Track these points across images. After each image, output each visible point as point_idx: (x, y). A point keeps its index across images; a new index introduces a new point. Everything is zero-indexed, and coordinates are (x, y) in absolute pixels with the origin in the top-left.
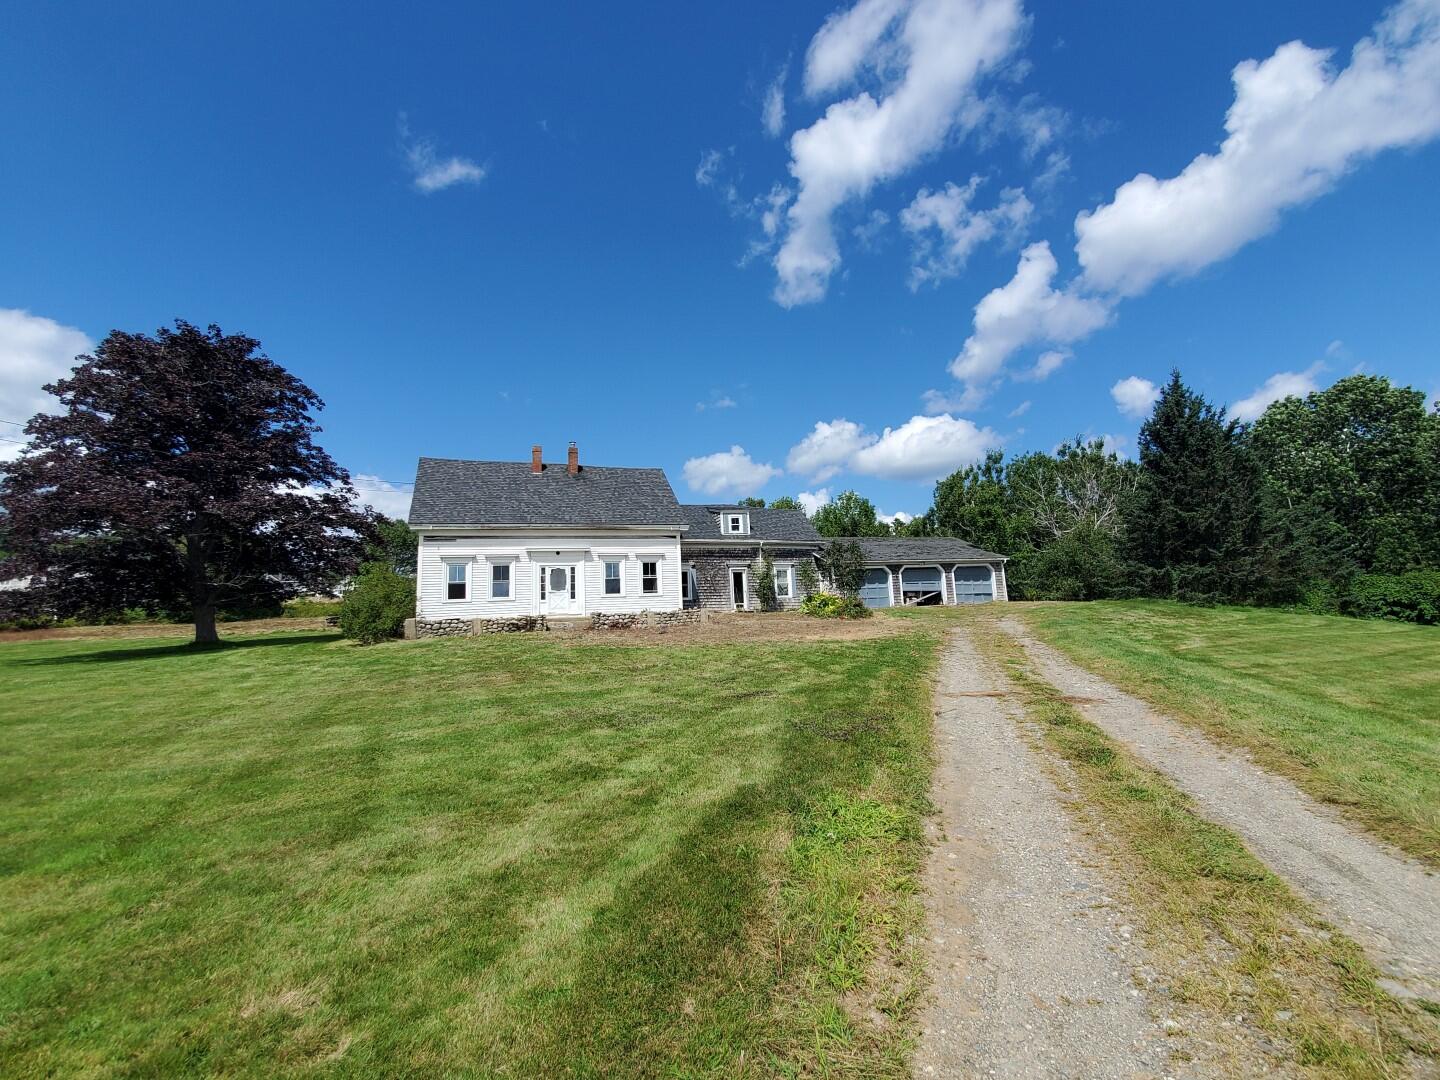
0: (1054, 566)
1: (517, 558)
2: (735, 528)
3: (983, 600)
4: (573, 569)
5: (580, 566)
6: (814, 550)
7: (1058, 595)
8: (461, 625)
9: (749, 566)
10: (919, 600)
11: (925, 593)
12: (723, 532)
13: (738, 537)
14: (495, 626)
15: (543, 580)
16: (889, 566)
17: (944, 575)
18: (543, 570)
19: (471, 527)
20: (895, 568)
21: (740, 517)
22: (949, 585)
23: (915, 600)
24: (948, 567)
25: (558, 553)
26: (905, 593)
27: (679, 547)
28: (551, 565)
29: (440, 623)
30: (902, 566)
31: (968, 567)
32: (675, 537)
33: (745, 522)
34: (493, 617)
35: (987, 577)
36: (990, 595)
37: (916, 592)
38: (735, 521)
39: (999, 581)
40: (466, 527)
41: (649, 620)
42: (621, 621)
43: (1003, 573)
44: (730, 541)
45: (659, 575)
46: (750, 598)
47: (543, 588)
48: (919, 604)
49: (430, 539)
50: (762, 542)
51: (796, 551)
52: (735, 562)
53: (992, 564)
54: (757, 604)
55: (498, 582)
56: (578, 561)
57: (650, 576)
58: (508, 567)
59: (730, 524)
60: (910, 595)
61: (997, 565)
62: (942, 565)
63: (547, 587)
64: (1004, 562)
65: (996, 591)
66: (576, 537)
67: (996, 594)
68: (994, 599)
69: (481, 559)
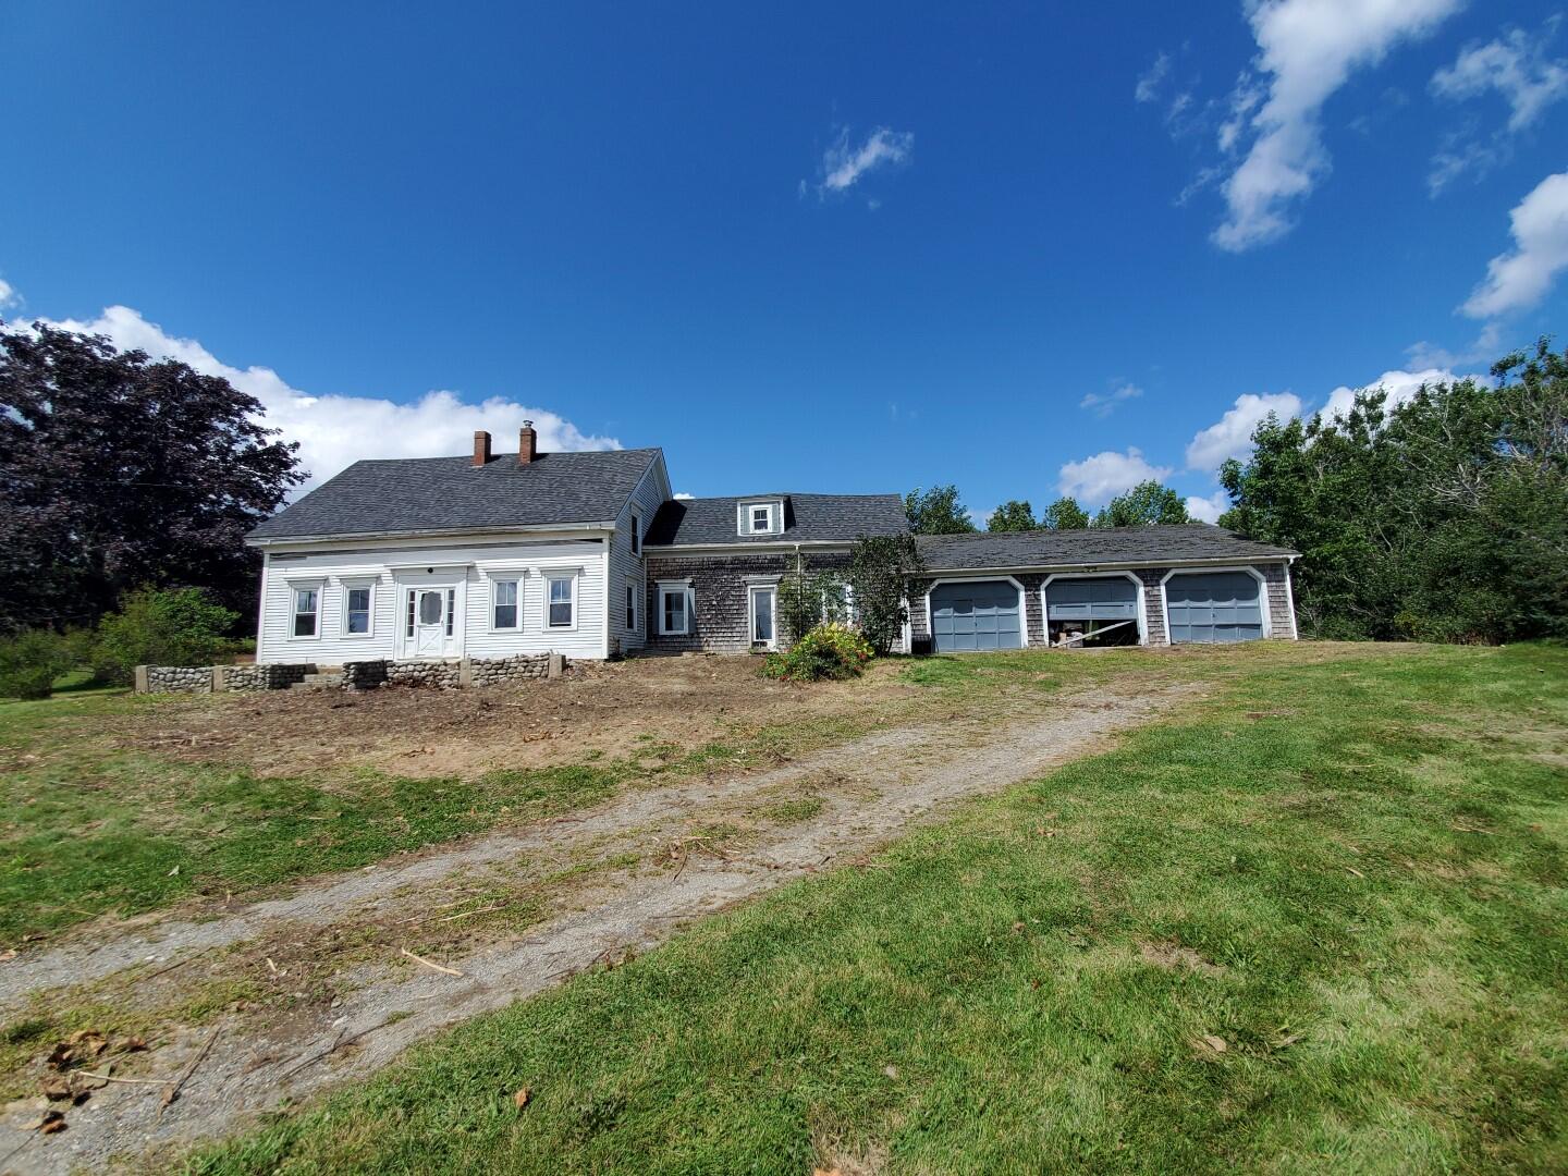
0: (1452, 568)
1: (378, 579)
2: (760, 525)
3: (1237, 638)
4: (452, 594)
5: (460, 588)
9: (781, 582)
11: (1102, 623)
12: (739, 534)
13: (760, 539)
15: (412, 608)
16: (1020, 577)
17: (1141, 590)
18: (413, 595)
20: (1032, 581)
21: (770, 509)
22: (1154, 608)
23: (1078, 636)
24: (1151, 576)
25: (430, 570)
26: (1051, 624)
27: (607, 556)
28: (422, 588)
30: (1047, 575)
31: (1200, 575)
32: (600, 541)
33: (775, 516)
35: (1250, 592)
36: (1258, 626)
38: (761, 514)
39: (1277, 602)
43: (1288, 584)
44: (745, 544)
45: (575, 600)
46: (780, 631)
47: (411, 619)
48: (1086, 643)
49: (277, 557)
50: (797, 544)
52: (758, 577)
53: (1260, 567)
55: (354, 612)
56: (459, 582)
57: (560, 601)
58: (367, 592)
59: (752, 520)
60: (1069, 626)
61: (1273, 570)
62: (1136, 572)
63: (415, 617)
64: (1292, 561)
65: (1269, 619)
66: (456, 547)
67: (1270, 626)
68: (1265, 636)
69: (335, 582)
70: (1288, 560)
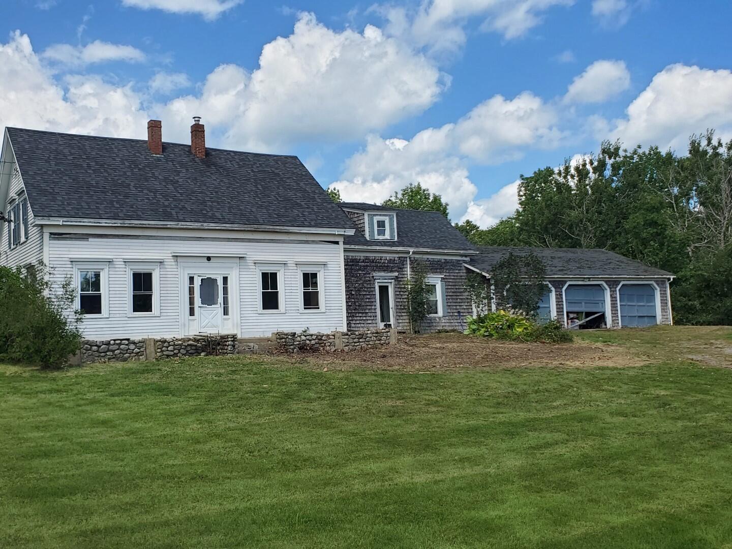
1: (161, 263)
2: (382, 232)
3: (646, 323)
4: (225, 279)
5: (233, 275)
6: (465, 262)
7: (709, 318)
8: (132, 347)
9: (396, 278)
10: (581, 323)
11: (588, 314)
12: (368, 238)
14: (170, 348)
15: (191, 291)
17: (609, 293)
18: (191, 279)
19: (110, 222)
21: (387, 220)
22: (614, 305)
23: (577, 322)
24: (613, 284)
25: (209, 259)
27: (342, 255)
28: (201, 273)
29: (108, 343)
30: (565, 282)
31: (633, 285)
32: (337, 243)
33: (391, 225)
34: (168, 337)
35: (652, 296)
36: (655, 317)
37: (577, 313)
38: (381, 224)
39: (664, 302)
40: (103, 223)
41: (337, 341)
42: (308, 342)
43: (669, 292)
45: (321, 288)
46: (398, 317)
47: (192, 302)
49: (56, 236)
50: (410, 250)
51: (446, 262)
52: (383, 274)
53: (657, 281)
54: (405, 324)
55: (139, 292)
56: (231, 268)
57: (310, 289)
58: (150, 275)
59: (376, 228)
61: (662, 283)
62: (607, 282)
63: (195, 299)
64: (672, 280)
65: (660, 313)
66: (229, 240)
67: (661, 317)
68: (658, 323)
69: (120, 264)
70: (669, 279)
